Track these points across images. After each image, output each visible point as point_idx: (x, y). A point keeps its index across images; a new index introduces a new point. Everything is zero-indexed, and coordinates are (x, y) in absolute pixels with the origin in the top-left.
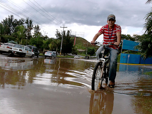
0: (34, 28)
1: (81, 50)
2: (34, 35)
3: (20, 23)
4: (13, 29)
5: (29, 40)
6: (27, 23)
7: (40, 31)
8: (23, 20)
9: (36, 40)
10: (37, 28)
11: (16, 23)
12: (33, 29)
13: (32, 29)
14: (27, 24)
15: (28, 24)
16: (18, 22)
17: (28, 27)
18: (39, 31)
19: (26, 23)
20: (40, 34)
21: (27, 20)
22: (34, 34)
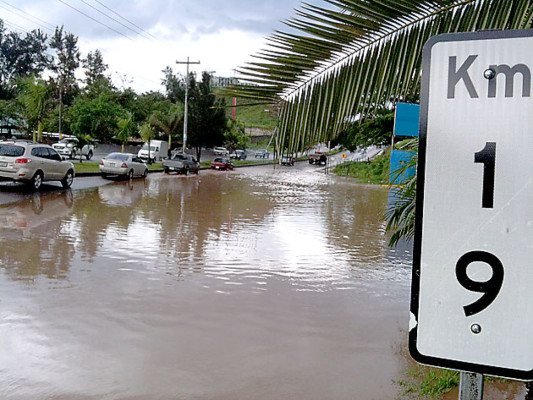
0: (84, 61)
1: (258, 132)
2: (87, 88)
3: (31, 46)
4: (7, 69)
5: (70, 108)
6: (57, 43)
7: (105, 74)
8: (40, 36)
9: (95, 107)
10: (96, 62)
11: (14, 47)
12: (81, 64)
13: (77, 66)
14: (56, 49)
15: (61, 49)
16: (23, 43)
17: (61, 59)
18: (103, 73)
19: (53, 45)
20: (106, 82)
21: (58, 36)
22: (86, 85)
